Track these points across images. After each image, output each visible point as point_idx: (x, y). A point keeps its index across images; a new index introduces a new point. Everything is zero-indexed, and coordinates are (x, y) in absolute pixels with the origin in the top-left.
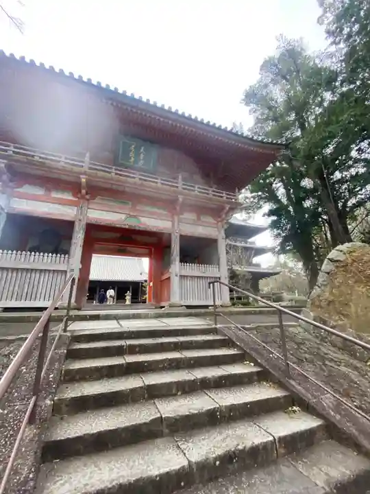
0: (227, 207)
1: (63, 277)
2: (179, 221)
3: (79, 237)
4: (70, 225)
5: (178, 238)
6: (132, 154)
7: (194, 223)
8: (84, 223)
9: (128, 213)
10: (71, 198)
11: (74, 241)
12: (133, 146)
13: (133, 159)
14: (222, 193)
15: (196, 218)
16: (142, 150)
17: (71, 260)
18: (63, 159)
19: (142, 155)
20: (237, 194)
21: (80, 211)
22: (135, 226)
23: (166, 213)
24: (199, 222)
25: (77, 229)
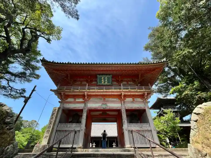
0: (146, 93)
2: (124, 103)
5: (125, 110)
6: (103, 80)
7: (132, 103)
8: (86, 110)
9: (102, 103)
11: (83, 117)
12: (103, 78)
13: (103, 82)
14: (142, 87)
15: (132, 100)
16: (106, 78)
17: (81, 125)
18: (79, 88)
19: (106, 80)
20: (150, 86)
21: (85, 104)
22: (105, 108)
23: (118, 100)
24: (134, 102)
25: (84, 112)
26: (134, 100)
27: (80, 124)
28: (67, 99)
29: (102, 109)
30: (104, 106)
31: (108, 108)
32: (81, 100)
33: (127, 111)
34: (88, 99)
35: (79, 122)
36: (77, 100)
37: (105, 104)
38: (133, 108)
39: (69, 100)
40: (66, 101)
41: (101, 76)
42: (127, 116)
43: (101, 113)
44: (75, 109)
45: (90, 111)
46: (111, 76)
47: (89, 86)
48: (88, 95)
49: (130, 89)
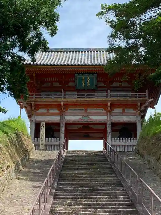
0: (139, 103)
1: (58, 147)
3: (63, 129)
4: (58, 124)
5: (110, 124)
6: (83, 82)
7: (122, 114)
8: (64, 123)
9: (83, 115)
11: (61, 131)
12: (83, 78)
13: (84, 84)
15: (122, 111)
16: (88, 78)
17: (61, 140)
18: (53, 96)
19: (88, 81)
20: (147, 93)
21: (62, 118)
22: (87, 121)
23: (103, 111)
24: (124, 114)
25: (61, 126)
26: (124, 110)
27: (59, 139)
28: (37, 110)
29: (83, 122)
30: (86, 120)
31: (90, 121)
32: (56, 111)
33: (114, 125)
34: (64, 110)
35: (58, 137)
36: (51, 111)
37: (87, 116)
38: (121, 122)
39: (41, 111)
40: (37, 112)
41: (81, 76)
42: (113, 130)
43: (81, 126)
44: (50, 122)
45: (67, 124)
46: (96, 75)
47: (65, 91)
48: (64, 105)
49: (119, 97)
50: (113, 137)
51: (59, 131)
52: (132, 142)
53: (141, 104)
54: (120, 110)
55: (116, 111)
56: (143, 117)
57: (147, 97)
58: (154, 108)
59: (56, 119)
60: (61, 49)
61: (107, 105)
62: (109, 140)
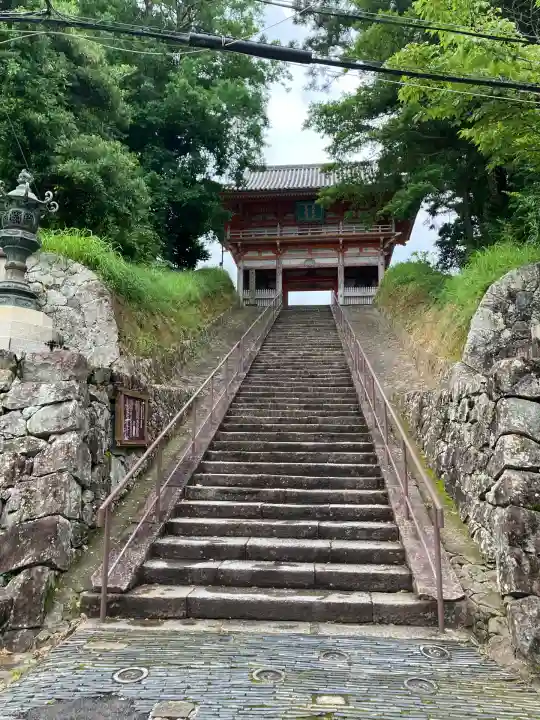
0: (382, 238)
2: (343, 256)
3: (279, 279)
4: (273, 272)
5: (343, 269)
7: (358, 256)
8: (281, 269)
9: (306, 257)
10: (272, 254)
11: (277, 280)
12: (306, 207)
13: (307, 216)
15: (358, 252)
16: (313, 207)
17: (277, 292)
19: (313, 211)
20: (393, 225)
21: (278, 263)
22: (312, 266)
23: (333, 252)
24: (361, 255)
25: (278, 273)
26: (361, 250)
27: (275, 290)
28: (246, 252)
29: (306, 267)
30: (309, 264)
31: (316, 266)
32: (271, 254)
33: (347, 270)
34: (281, 252)
35: (274, 288)
36: (264, 255)
37: (312, 260)
39: (250, 254)
40: (246, 255)
41: (302, 204)
42: (346, 277)
43: (304, 273)
45: (286, 272)
47: (282, 226)
48: (281, 244)
49: (355, 231)
50: (346, 285)
51: (274, 280)
52: (372, 291)
53: (385, 240)
54: (356, 250)
55: (352, 251)
56: (388, 259)
57: (393, 231)
58: (404, 244)
59: (270, 264)
60: (277, 167)
61: (338, 242)
62: (340, 292)
